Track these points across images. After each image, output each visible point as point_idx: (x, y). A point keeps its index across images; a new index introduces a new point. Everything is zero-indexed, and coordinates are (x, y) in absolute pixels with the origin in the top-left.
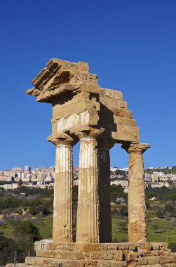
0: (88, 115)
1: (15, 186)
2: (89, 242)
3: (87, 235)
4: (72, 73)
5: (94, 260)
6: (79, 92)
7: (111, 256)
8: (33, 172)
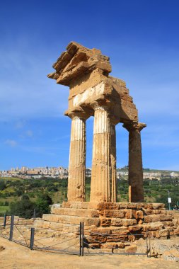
0: (103, 85)
1: (40, 177)
2: (102, 201)
3: (101, 194)
4: (88, 54)
5: (107, 219)
6: (95, 68)
7: (122, 215)
8: (49, 169)
